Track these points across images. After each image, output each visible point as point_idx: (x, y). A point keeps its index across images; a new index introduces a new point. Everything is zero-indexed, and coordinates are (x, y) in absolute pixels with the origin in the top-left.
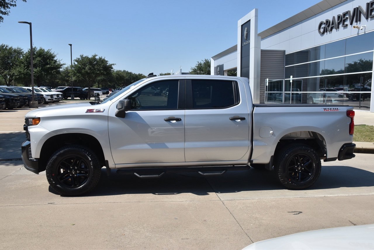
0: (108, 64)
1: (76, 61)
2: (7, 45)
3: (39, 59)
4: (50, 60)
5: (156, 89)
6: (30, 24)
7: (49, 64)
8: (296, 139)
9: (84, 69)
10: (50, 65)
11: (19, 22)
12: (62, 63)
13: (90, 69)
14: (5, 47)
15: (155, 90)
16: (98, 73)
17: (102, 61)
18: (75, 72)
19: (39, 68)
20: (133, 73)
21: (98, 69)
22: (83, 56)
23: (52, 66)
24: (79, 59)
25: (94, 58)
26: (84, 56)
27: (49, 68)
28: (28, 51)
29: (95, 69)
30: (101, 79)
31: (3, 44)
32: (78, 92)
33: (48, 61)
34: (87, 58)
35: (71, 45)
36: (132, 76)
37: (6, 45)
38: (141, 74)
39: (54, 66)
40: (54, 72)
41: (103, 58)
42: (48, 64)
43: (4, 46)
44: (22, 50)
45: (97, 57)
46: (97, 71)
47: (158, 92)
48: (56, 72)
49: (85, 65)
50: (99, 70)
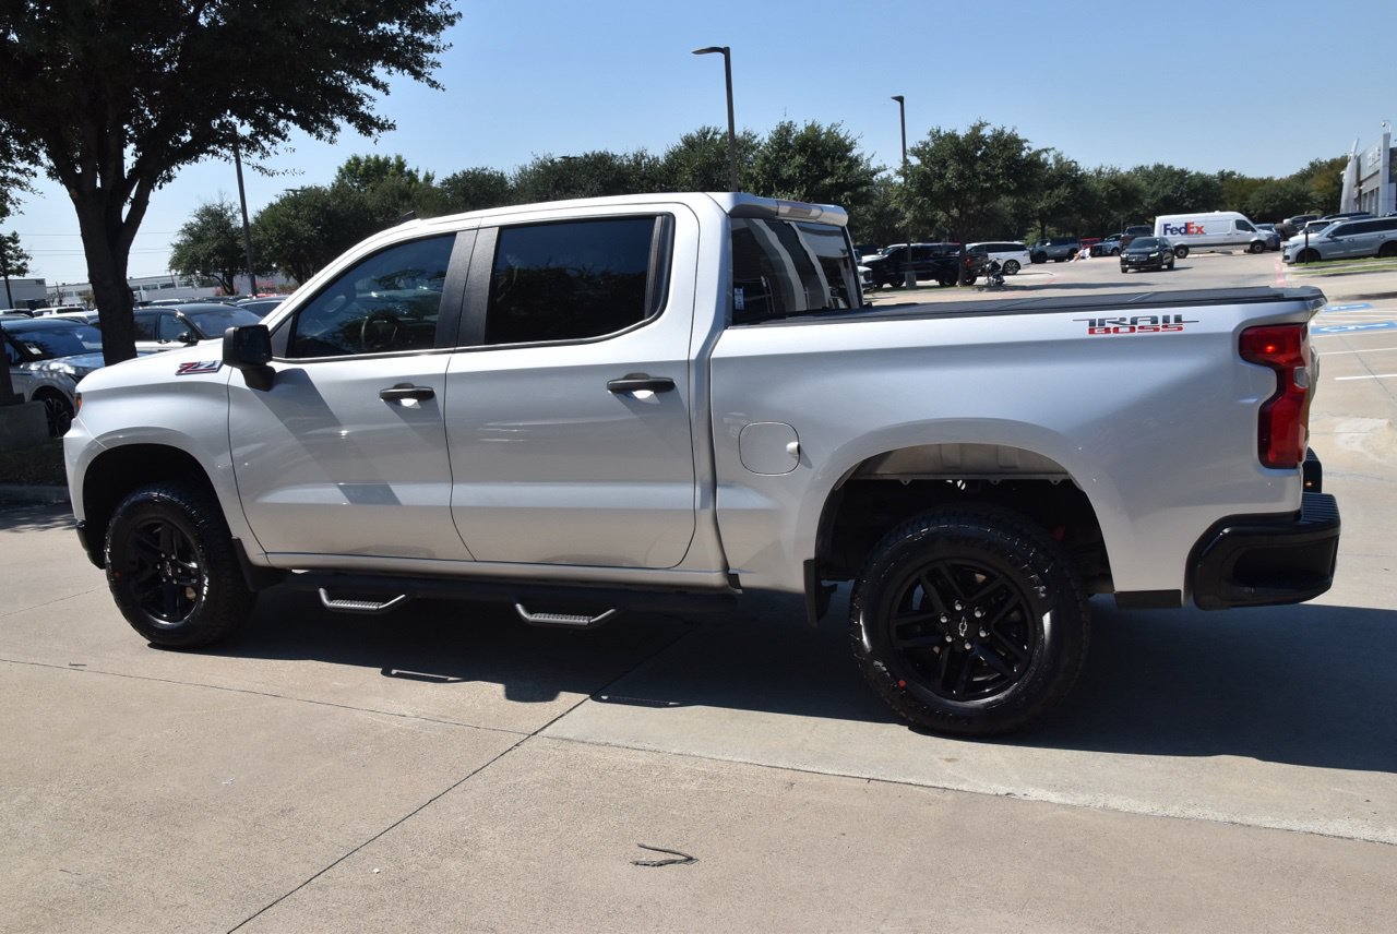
0: (1024, 154)
1: (917, 153)
2: (715, 129)
3: (799, 159)
4: (833, 161)
5: (1255, 226)
6: (726, 51)
7: (832, 174)
8: (998, 479)
9: (941, 177)
10: (833, 176)
11: (694, 53)
12: (873, 165)
13: (960, 176)
14: (711, 133)
15: (1253, 230)
16: (987, 188)
17: (1007, 144)
18: (909, 193)
19: (800, 190)
20: (1193, 173)
21: (986, 174)
22: (938, 131)
23: (839, 178)
24: (926, 144)
25: (975, 138)
26: (942, 134)
27: (831, 185)
28: (770, 139)
29: (976, 175)
30: (1049, 208)
31: (704, 128)
32: (931, 261)
33: (828, 163)
34: (953, 137)
35: (900, 99)
36: (1187, 182)
37: (712, 129)
38: (1227, 171)
39: (845, 179)
40: (846, 200)
41: (1008, 131)
42: (826, 174)
43: (708, 133)
44: (755, 137)
45: (987, 132)
46: (985, 181)
47: (1264, 239)
48: (851, 198)
49: (943, 164)
50: (989, 177)
